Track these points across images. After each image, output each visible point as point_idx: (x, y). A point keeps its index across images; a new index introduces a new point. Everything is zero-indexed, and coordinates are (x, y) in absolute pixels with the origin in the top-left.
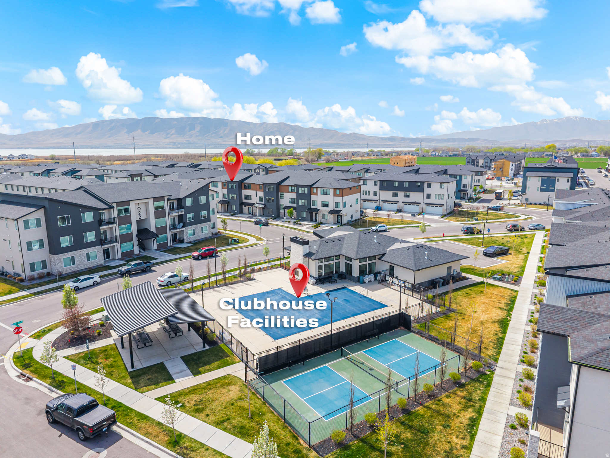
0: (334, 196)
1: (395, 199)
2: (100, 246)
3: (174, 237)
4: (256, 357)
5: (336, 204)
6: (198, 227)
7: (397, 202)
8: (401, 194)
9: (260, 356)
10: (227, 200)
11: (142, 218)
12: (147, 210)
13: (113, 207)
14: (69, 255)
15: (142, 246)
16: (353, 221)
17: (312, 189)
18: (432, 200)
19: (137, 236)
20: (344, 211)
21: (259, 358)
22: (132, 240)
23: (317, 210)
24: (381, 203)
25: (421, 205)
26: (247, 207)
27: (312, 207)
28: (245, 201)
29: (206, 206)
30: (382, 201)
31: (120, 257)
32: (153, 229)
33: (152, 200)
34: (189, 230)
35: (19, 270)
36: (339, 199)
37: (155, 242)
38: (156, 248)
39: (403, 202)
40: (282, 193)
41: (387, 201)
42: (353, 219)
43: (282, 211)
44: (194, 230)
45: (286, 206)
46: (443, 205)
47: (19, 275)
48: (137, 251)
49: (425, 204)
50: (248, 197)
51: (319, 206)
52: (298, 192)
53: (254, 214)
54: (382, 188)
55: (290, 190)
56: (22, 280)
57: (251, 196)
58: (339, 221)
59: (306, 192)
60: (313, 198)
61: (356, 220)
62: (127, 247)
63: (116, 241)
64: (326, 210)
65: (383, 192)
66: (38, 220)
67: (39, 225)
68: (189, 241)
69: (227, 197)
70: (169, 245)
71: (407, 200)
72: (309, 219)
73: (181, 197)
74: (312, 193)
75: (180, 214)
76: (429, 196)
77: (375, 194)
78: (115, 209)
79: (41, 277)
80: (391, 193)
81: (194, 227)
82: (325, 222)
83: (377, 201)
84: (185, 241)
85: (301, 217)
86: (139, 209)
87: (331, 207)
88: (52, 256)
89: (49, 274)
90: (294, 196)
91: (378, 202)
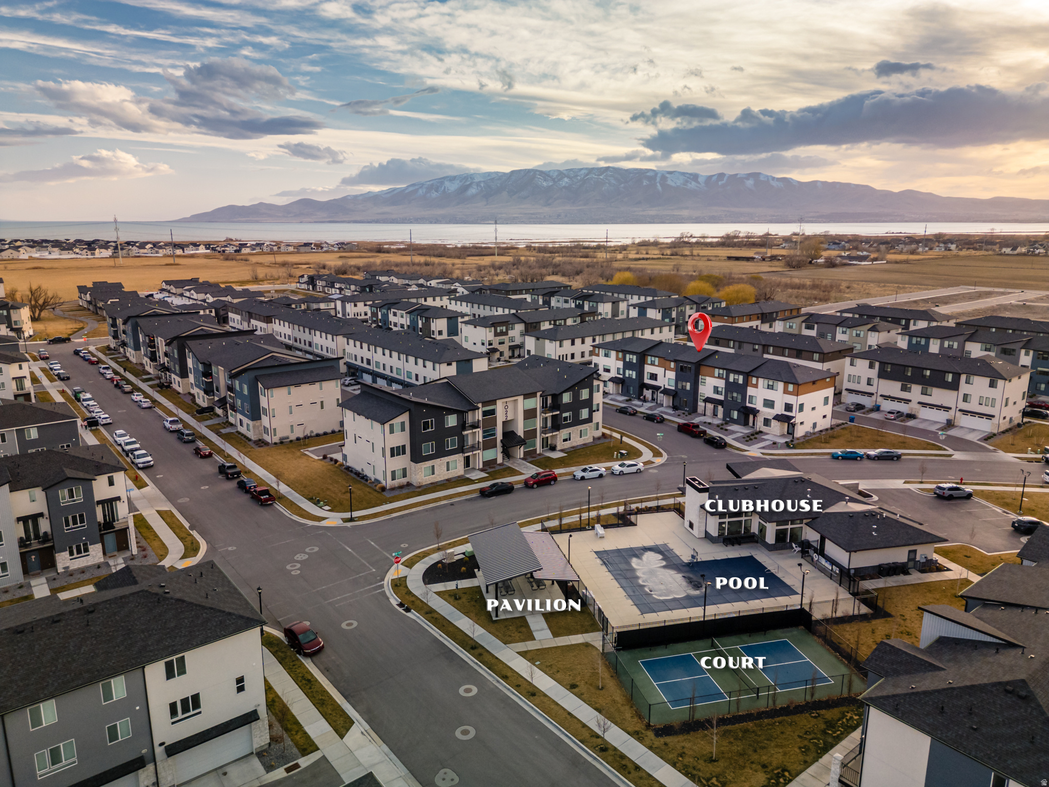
0: (784, 393)
1: (905, 395)
2: (461, 454)
3: (545, 442)
4: (615, 631)
5: (788, 407)
6: (574, 431)
7: (907, 401)
8: (916, 389)
9: (619, 630)
10: (621, 376)
11: (509, 419)
12: (515, 409)
13: (478, 408)
14: (429, 464)
15: (507, 453)
16: (814, 434)
17: (750, 378)
18: (973, 406)
19: (502, 441)
20: (798, 418)
21: (618, 633)
22: (495, 446)
23: (755, 412)
24: (880, 399)
25: (952, 412)
26: (650, 391)
27: (748, 405)
28: (647, 381)
29: (589, 403)
30: (881, 396)
31: (481, 466)
32: (520, 433)
33: (522, 397)
34: (564, 433)
35: (380, 477)
36: (791, 399)
37: (522, 448)
38: (522, 456)
39: (919, 403)
40: (703, 377)
41: (889, 397)
42: (817, 430)
43: (701, 404)
44: (570, 433)
45: (708, 398)
46: (993, 416)
47: (379, 482)
48: (500, 461)
49: (960, 410)
50: (654, 377)
51: (759, 405)
52: (727, 379)
53: (659, 402)
54: (882, 375)
55: (716, 375)
56: (383, 489)
57: (656, 375)
58: (790, 432)
59: (741, 381)
60: (750, 391)
61: (821, 431)
62: (490, 455)
63: (478, 449)
64: (769, 413)
65: (882, 381)
66: (403, 424)
67: (403, 429)
68: (563, 448)
69: (621, 372)
70: (538, 452)
71: (926, 399)
72: (743, 421)
73: (557, 393)
74: (749, 383)
75: (554, 413)
76: (966, 398)
77: (869, 382)
78: (480, 411)
79: (401, 487)
80: (898, 385)
81: (570, 430)
82: (768, 432)
83: (873, 394)
84: (558, 448)
85: (730, 418)
86: (506, 407)
87: (779, 409)
88: (413, 464)
89: (409, 484)
90: (721, 384)
91: (874, 398)
